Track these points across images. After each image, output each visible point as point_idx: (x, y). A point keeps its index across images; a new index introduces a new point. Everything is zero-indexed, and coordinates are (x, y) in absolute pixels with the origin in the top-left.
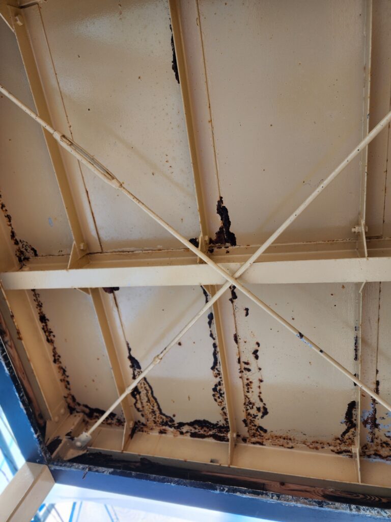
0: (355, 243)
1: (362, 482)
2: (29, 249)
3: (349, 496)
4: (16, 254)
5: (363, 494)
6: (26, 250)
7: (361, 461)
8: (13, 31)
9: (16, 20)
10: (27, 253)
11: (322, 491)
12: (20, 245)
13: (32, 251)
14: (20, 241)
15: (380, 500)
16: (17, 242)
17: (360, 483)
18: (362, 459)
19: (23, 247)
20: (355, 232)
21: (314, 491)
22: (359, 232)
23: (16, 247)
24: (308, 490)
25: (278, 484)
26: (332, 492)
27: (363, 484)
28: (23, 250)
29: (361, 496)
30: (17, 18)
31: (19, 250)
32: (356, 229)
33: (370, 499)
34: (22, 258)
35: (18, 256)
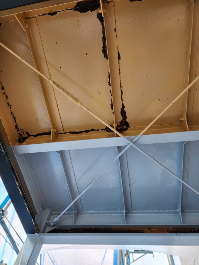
0: (180, 124)
1: (183, 224)
2: (25, 133)
3: (178, 230)
4: (18, 136)
5: (183, 229)
6: (23, 133)
7: (182, 215)
8: (25, 30)
9: (26, 25)
10: (24, 135)
11: (167, 230)
12: (20, 131)
13: (27, 134)
14: (20, 129)
15: (191, 230)
16: (19, 130)
17: (182, 224)
18: (182, 214)
19: (21, 132)
20: (181, 120)
21: (163, 230)
22: (183, 120)
23: (18, 132)
24: (161, 230)
25: (148, 229)
26: (171, 229)
27: (184, 224)
28: (22, 133)
29: (183, 230)
30: (26, 24)
31: (20, 134)
32: (182, 119)
33: (187, 230)
34: (21, 137)
35: (19, 137)
